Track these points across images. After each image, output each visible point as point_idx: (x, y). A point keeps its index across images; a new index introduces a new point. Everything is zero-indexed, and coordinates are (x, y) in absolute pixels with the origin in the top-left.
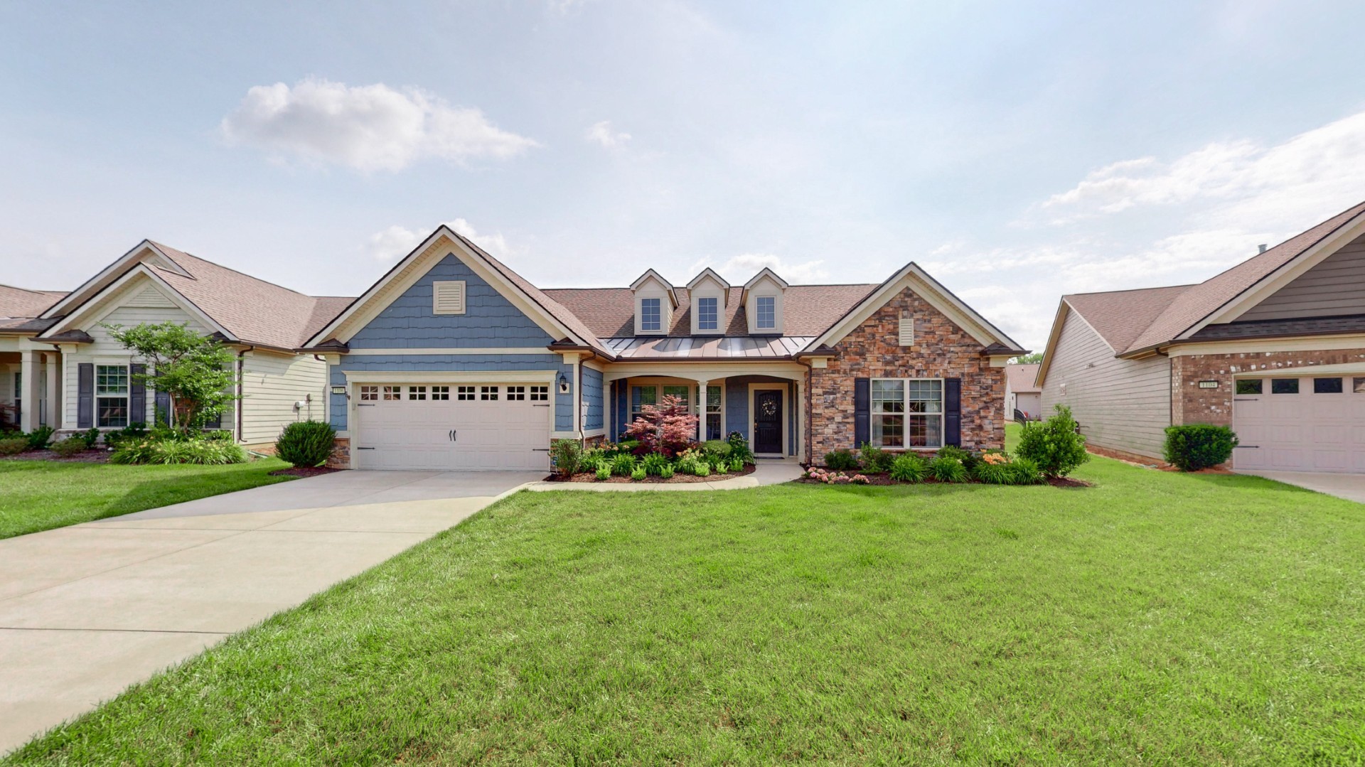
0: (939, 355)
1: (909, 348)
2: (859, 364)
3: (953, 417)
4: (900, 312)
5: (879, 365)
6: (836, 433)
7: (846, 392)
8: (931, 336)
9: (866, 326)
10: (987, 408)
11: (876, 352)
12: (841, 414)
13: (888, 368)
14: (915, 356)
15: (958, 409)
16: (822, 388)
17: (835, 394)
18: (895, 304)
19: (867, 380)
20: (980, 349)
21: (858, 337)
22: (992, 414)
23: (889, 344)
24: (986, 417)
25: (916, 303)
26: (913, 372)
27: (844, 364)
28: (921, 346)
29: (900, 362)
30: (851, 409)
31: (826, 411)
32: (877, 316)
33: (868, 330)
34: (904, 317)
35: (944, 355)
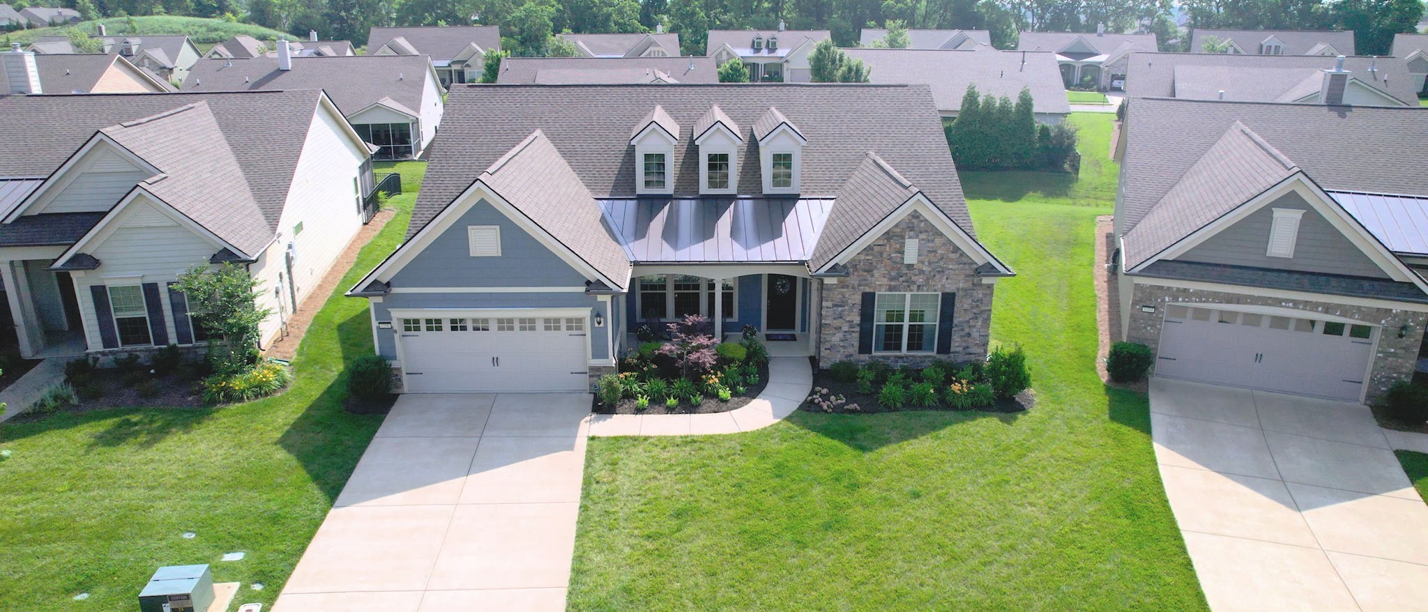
0: (939, 272)
1: (912, 265)
2: (865, 280)
3: (946, 326)
4: (908, 233)
5: (885, 281)
6: (842, 341)
7: (854, 305)
8: (933, 254)
9: (876, 245)
10: (976, 318)
11: (882, 269)
12: (847, 324)
13: (893, 283)
14: (917, 273)
15: (951, 320)
16: (832, 301)
17: (843, 307)
18: (903, 225)
19: (873, 295)
20: (975, 266)
21: (867, 255)
22: (980, 323)
23: (895, 262)
24: (974, 326)
25: (922, 225)
26: (915, 287)
27: (853, 280)
28: (923, 264)
29: (904, 278)
30: (857, 319)
31: (835, 322)
32: (886, 236)
33: (877, 249)
34: (910, 237)
35: (943, 272)
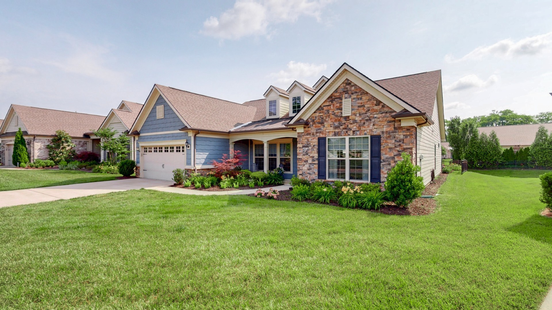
0: (367, 120)
1: (348, 117)
2: (320, 129)
3: (376, 161)
4: (343, 95)
5: (331, 129)
6: (309, 169)
7: (314, 146)
8: (362, 108)
9: (324, 106)
11: (330, 121)
12: (311, 159)
13: (337, 130)
14: (352, 122)
15: (379, 156)
16: (302, 143)
17: (308, 147)
18: (340, 90)
19: (325, 138)
20: (394, 114)
21: (320, 113)
23: (337, 116)
25: (353, 88)
26: (351, 133)
27: (313, 130)
28: (356, 115)
29: (343, 126)
30: (316, 156)
31: (304, 157)
32: (330, 99)
33: (325, 108)
34: (346, 98)
35: (370, 120)
